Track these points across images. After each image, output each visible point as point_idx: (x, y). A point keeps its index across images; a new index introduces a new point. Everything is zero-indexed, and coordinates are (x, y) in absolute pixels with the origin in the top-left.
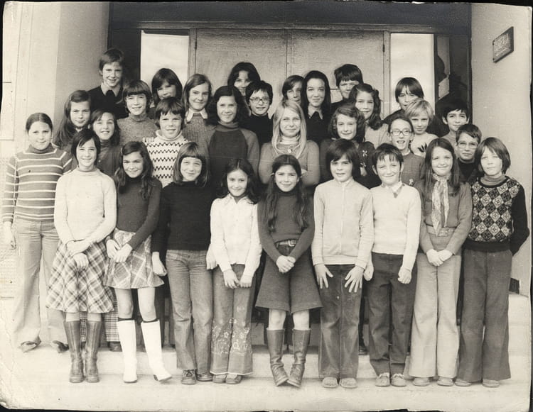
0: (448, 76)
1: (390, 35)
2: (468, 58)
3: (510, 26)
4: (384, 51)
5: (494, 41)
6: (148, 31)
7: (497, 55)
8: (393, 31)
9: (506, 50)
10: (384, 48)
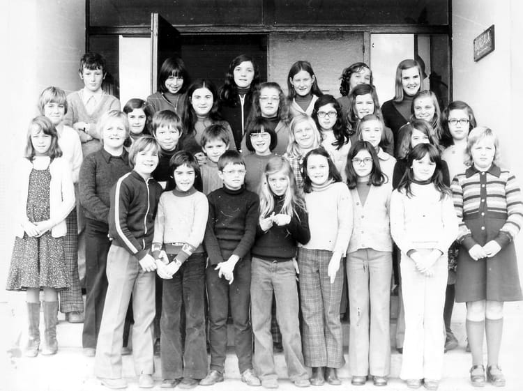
0: (428, 76)
1: (370, 36)
2: (449, 59)
3: (491, 25)
4: (364, 52)
5: (475, 40)
6: (125, 35)
7: (478, 54)
8: (373, 31)
9: (487, 48)
10: (364, 49)
